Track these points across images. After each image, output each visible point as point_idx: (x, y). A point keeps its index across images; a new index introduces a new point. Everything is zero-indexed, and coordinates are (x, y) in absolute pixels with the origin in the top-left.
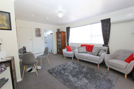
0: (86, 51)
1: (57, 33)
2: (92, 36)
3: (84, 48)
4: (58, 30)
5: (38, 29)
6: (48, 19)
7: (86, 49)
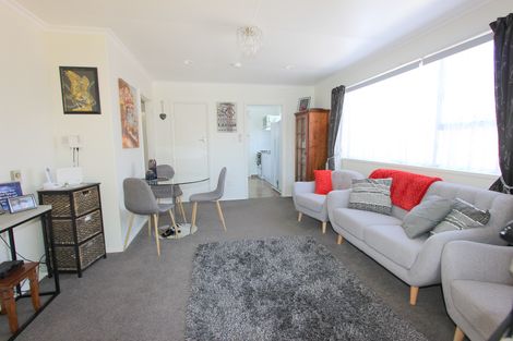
0: (386, 201)
1: (296, 115)
2: (441, 127)
3: (384, 186)
4: (304, 103)
5: (227, 104)
6: (238, 65)
7: (388, 192)
